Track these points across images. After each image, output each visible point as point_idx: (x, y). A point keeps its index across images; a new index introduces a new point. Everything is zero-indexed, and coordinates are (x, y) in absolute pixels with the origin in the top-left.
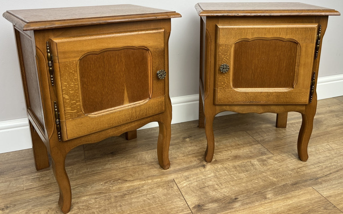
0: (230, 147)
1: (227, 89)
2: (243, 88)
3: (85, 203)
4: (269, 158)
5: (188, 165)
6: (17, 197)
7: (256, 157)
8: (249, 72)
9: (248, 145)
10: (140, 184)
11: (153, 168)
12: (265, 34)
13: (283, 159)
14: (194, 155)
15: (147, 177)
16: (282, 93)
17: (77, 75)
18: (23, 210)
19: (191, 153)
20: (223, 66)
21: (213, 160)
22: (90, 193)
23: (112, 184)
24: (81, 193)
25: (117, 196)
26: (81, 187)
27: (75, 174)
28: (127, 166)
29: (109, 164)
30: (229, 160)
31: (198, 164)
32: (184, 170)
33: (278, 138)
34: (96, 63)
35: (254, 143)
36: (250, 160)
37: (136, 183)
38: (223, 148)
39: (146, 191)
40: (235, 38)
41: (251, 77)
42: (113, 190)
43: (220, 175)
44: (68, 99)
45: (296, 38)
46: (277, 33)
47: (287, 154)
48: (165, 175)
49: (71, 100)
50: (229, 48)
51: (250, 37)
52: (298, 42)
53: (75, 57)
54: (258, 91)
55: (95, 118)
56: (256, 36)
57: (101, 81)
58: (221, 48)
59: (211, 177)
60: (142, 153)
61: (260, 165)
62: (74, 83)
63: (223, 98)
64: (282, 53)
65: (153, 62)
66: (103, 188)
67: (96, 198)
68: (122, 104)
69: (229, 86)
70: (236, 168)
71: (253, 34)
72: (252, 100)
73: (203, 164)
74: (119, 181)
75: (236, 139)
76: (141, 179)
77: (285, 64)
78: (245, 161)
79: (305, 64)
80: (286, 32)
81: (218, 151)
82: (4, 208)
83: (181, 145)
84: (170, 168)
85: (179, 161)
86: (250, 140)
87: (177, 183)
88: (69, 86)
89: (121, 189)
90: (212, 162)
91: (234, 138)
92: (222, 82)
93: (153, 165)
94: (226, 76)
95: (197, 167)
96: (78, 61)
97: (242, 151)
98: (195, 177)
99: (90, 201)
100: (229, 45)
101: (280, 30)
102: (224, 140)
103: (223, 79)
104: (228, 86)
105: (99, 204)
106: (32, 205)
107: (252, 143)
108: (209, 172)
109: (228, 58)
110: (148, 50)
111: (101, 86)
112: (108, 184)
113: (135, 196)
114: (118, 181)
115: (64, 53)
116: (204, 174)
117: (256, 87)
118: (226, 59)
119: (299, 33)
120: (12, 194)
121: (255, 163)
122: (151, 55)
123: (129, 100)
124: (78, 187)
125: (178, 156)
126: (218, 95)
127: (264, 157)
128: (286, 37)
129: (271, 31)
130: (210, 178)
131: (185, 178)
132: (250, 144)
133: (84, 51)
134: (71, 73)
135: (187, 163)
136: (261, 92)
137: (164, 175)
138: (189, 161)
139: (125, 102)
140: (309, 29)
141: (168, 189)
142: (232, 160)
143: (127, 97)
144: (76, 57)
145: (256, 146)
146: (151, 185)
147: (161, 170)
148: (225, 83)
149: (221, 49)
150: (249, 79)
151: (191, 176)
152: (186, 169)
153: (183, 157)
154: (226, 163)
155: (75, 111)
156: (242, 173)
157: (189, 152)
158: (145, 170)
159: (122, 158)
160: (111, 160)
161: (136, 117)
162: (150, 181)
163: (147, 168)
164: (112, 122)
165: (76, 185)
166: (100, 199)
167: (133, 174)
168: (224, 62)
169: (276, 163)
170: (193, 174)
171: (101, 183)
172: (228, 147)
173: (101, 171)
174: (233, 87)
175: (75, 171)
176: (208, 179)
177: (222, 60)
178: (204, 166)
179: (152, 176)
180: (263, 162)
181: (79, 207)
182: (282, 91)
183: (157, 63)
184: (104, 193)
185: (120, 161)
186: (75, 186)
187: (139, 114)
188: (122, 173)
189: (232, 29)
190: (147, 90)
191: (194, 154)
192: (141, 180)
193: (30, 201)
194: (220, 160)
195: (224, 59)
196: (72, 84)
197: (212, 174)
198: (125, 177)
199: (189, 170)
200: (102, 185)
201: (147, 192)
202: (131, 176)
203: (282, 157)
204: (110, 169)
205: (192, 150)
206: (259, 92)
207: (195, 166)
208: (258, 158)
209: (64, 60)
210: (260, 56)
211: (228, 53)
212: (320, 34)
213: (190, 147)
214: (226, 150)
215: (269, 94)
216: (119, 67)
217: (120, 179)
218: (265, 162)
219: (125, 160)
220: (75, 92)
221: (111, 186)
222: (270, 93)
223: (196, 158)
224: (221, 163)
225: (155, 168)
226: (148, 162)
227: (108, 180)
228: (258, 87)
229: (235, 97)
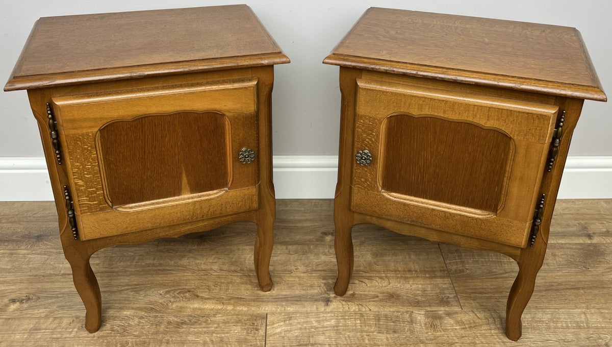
0: (392, 271)
1: (371, 191)
2: (402, 193)
3: (123, 322)
4: (448, 314)
5: (303, 292)
6: (46, 284)
7: (427, 306)
8: (413, 168)
9: (427, 276)
10: (212, 309)
11: (246, 283)
12: (444, 112)
13: (474, 322)
14: (322, 273)
15: (230, 299)
16: (472, 219)
17: (95, 153)
18: (44, 310)
19: (320, 269)
20: (361, 155)
21: (350, 292)
22: (138, 306)
23: (174, 297)
24: (126, 302)
25: (171, 322)
26: (132, 291)
27: (134, 263)
28: (211, 269)
29: (188, 258)
30: (377, 299)
31: (321, 294)
32: (291, 301)
33: (493, 272)
34: (130, 134)
35: (438, 274)
36: (411, 310)
37: (209, 306)
38: (379, 272)
39: (216, 325)
40: (387, 108)
41: (417, 179)
42: (172, 309)
43: (345, 328)
44: (83, 186)
45: (507, 128)
46: (468, 114)
47: (488, 315)
48: (259, 301)
49: (88, 187)
50: (376, 124)
51: (415, 112)
52: (512, 136)
53: (91, 127)
54: (428, 206)
55: (129, 213)
56: (427, 112)
57: (139, 161)
58: (362, 121)
59: (327, 327)
60: (244, 249)
61: (426, 324)
62: (91, 163)
63: (363, 204)
64: (479, 149)
65: (234, 134)
66: (160, 301)
67: (142, 318)
68: (179, 194)
69: (375, 186)
70: (379, 320)
71: (421, 107)
72: (414, 219)
73: (329, 296)
74: (187, 295)
75: (413, 257)
76: (219, 300)
77: (483, 170)
78: (402, 310)
79: (522, 179)
80: (488, 115)
81: (368, 275)
82: (23, 300)
83: (312, 247)
84: (272, 291)
85: (294, 279)
86: (437, 266)
87: (268, 323)
88: (83, 167)
89: (183, 310)
90: (345, 295)
91: (409, 255)
92: (362, 178)
93: (250, 276)
94: (370, 170)
95: (316, 300)
96: (96, 133)
97: (408, 286)
98: (302, 320)
99: (131, 320)
100: (377, 119)
101: (475, 110)
102: (389, 255)
103: (365, 174)
104: (373, 187)
105: (141, 330)
106: (58, 304)
107: (436, 273)
108: (329, 315)
109: (373, 139)
110: (223, 115)
111: (139, 167)
112: (170, 295)
113: (195, 330)
114: (185, 294)
115: (73, 121)
116: (320, 317)
117: (426, 198)
118: (370, 142)
119: (514, 121)
120: (43, 278)
121: (419, 318)
122: (229, 123)
123: (190, 190)
124: (128, 289)
125: (296, 269)
126: (356, 198)
127: (442, 310)
128: (486, 123)
129: (456, 107)
130: (326, 329)
131: (285, 317)
132: (431, 274)
133: (105, 118)
134: (87, 149)
135: (303, 287)
136: (433, 210)
137: (256, 301)
138: (309, 285)
139: (183, 192)
140: (535, 116)
141: (249, 332)
142: (381, 301)
143: (187, 185)
144: (93, 127)
145: (439, 281)
146: (229, 315)
147: (258, 290)
148: (366, 180)
150: (414, 182)
151: (298, 315)
152: (296, 299)
153: (304, 273)
154: (367, 304)
155: (95, 202)
156: (383, 333)
157: (317, 265)
158: (234, 283)
159: (211, 250)
160: (194, 251)
161: (203, 216)
162: (230, 308)
163: (238, 280)
164: (158, 221)
165: (127, 285)
166: (146, 320)
167: (213, 287)
168: (366, 146)
169: (456, 329)
170: (302, 313)
171: (161, 292)
172: (390, 271)
173: (170, 269)
174: (382, 188)
175: (137, 258)
176: (321, 329)
177: (363, 142)
178: (327, 301)
179: (238, 298)
180: (434, 320)
181: (113, 325)
182: (473, 215)
183: (241, 135)
184: (157, 311)
185: (206, 255)
186: (124, 286)
187: (208, 212)
188: (199, 280)
189: (383, 92)
190: (225, 175)
191: (325, 271)
192: (219, 302)
193: (59, 296)
194: (361, 294)
195: (367, 140)
196: (89, 165)
197: (333, 322)
198: (199, 288)
199: (299, 303)
200: (161, 296)
201: (216, 328)
202: (208, 289)
203: (474, 320)
204: (185, 269)
205: (325, 262)
206: (429, 209)
207: (313, 296)
208: (429, 309)
209: (72, 132)
210: (435, 147)
211: (374, 132)
212: (560, 129)
213: (325, 254)
214: (381, 278)
215: (447, 216)
216: (171, 140)
217: (189, 292)
218: (438, 322)
219: (214, 256)
220: (94, 176)
221: (172, 300)
222: (450, 214)
223: (324, 281)
224: (358, 303)
225: (251, 283)
226: (245, 269)
227: (173, 288)
228: (430, 199)
229: (384, 207)
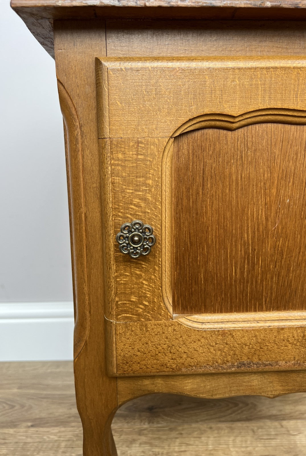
1: (153, 322)
2: (214, 312)
8: (231, 251)
20: (130, 232)
40: (174, 110)
41: (242, 273)
50: (153, 155)
54: (268, 324)
58: (120, 156)
63: (139, 353)
69: (159, 307)
72: (245, 360)
94: (146, 271)
100: (154, 144)
103: (137, 284)
104: (156, 310)
109: (149, 196)
117: (261, 309)
118: (143, 205)
126: (121, 346)
136: (281, 329)
148: (142, 297)
149: (118, 160)
150: (235, 281)
168: (134, 215)
174: (174, 310)
177: (128, 208)
195: (136, 200)
206: (271, 330)
210: (274, 191)
211: (149, 178)
228: (268, 309)
229: (183, 349)
